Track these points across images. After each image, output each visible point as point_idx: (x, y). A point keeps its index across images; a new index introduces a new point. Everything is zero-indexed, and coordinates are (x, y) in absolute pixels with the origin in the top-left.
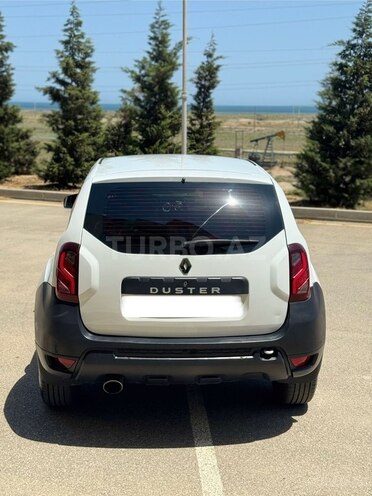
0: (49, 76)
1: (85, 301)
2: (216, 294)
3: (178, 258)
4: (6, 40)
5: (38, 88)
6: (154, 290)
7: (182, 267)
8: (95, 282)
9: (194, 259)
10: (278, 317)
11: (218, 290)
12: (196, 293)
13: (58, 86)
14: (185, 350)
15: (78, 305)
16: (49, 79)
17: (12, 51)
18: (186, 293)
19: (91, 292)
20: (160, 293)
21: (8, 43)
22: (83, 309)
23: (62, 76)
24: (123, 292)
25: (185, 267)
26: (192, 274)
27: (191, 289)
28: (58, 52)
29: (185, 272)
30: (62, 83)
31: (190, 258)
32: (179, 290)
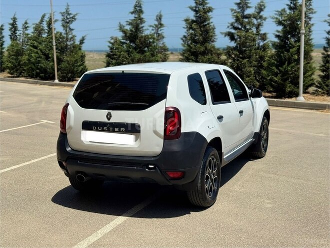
0: (229, 25)
1: (69, 133)
2: (123, 131)
3: (106, 112)
4: (208, 5)
5: (221, 33)
6: (95, 128)
7: (107, 116)
8: (72, 123)
9: (113, 112)
10: (158, 147)
11: (124, 130)
12: (113, 131)
13: (233, 31)
14: (109, 161)
15: (66, 134)
16: (228, 27)
17: (212, 11)
18: (109, 131)
19: (70, 128)
20: (97, 130)
21: (209, 7)
22: (68, 136)
23: (236, 25)
24: (82, 129)
25: (109, 116)
26: (112, 120)
27: (111, 128)
28: (232, 10)
29: (109, 119)
30: (235, 28)
31: (111, 112)
32: (105, 128)
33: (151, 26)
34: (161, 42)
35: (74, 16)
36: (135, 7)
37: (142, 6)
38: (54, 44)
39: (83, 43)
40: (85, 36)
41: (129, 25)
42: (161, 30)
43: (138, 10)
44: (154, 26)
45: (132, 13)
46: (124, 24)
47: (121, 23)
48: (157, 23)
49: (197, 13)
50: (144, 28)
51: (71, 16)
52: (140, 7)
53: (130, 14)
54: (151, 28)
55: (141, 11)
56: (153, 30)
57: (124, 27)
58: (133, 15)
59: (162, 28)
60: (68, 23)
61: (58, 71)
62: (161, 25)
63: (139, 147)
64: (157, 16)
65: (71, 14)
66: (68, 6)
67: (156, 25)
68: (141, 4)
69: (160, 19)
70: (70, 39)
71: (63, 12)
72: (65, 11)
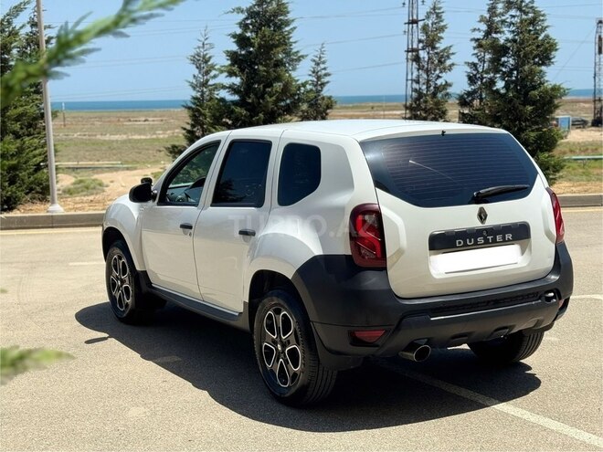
1: (393, 265)
2: (509, 240)
3: (475, 208)
6: (460, 243)
7: (479, 216)
8: (404, 242)
9: (489, 207)
11: (511, 236)
12: (494, 243)
14: (489, 302)
15: (385, 269)
18: (486, 242)
19: (400, 252)
20: (465, 246)
24: (430, 249)
25: (482, 216)
26: (490, 222)
27: (490, 238)
29: (483, 220)
31: (485, 206)
32: (481, 240)
63: (529, 265)
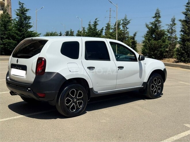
6: (13, 67)
11: (21, 68)
25: (17, 61)
33: (167, 25)
34: (174, 34)
35: (129, 21)
36: (156, 14)
37: (160, 13)
38: (117, 36)
39: (135, 36)
40: (137, 32)
41: (151, 24)
42: (174, 27)
43: (157, 16)
44: (170, 25)
45: (154, 18)
46: (148, 24)
47: (147, 24)
48: (172, 23)
49: (186, 16)
50: (161, 26)
51: (127, 21)
52: (159, 14)
53: (153, 18)
54: (168, 26)
55: (159, 17)
56: (169, 27)
57: (148, 25)
58: (154, 19)
59: (175, 26)
60: (126, 25)
61: (117, 51)
62: (175, 24)
64: (172, 19)
65: (127, 20)
66: (126, 15)
67: (171, 24)
68: (159, 12)
69: (174, 21)
70: (126, 34)
71: (123, 19)
72: (124, 19)
